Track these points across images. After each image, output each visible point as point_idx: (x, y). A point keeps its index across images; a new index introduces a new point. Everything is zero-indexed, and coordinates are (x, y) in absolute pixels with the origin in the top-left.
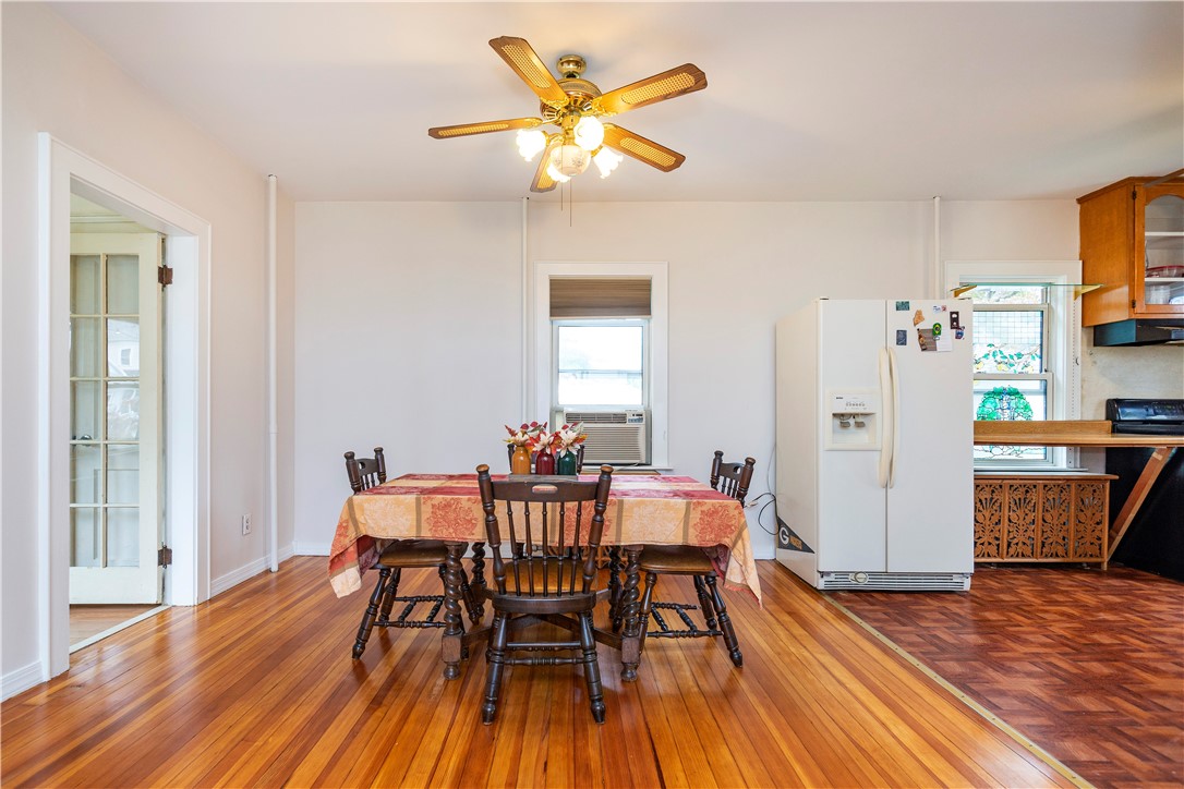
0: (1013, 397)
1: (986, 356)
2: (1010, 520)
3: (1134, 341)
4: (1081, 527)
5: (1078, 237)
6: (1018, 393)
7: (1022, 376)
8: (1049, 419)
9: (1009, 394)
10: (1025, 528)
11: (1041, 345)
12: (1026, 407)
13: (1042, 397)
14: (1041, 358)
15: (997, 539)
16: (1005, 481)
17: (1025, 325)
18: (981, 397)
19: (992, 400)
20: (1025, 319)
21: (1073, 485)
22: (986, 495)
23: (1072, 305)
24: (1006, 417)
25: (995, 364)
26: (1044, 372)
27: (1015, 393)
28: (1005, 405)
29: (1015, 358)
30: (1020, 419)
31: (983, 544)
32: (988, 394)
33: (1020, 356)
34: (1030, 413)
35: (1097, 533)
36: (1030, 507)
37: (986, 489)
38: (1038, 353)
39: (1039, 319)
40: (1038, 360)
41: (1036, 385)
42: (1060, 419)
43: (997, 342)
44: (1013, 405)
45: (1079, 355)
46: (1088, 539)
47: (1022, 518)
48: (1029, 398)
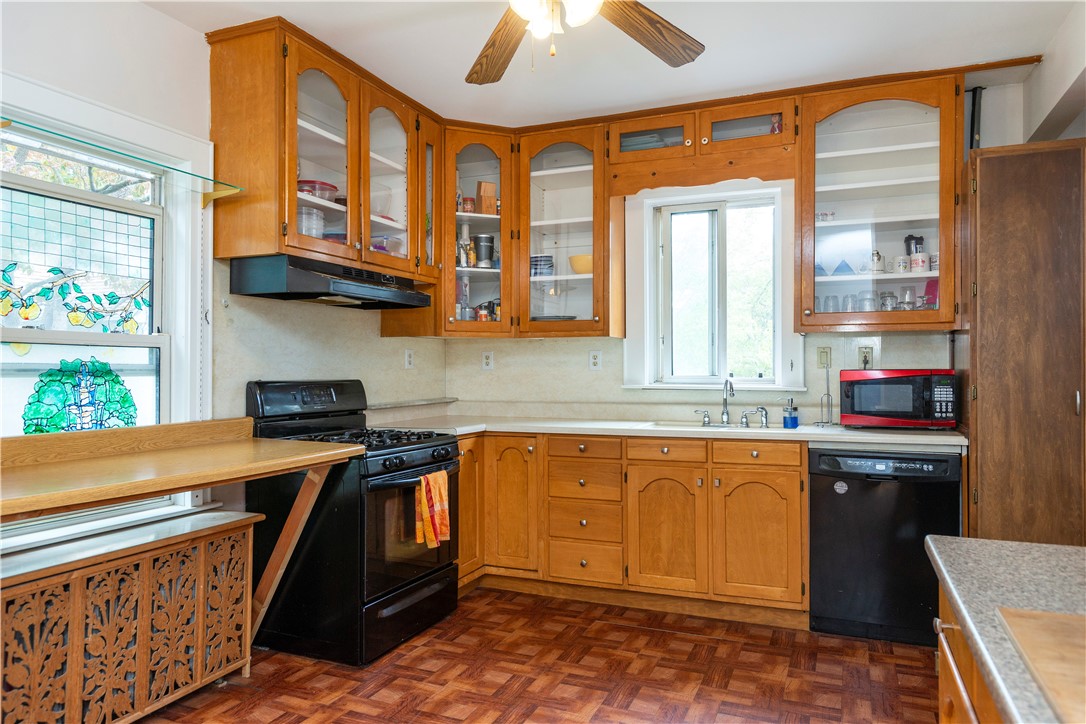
0: (100, 381)
1: (46, 293)
2: (87, 654)
3: (284, 290)
4: (214, 616)
5: (209, 102)
6: (109, 372)
8: (165, 421)
9: (94, 374)
10: (116, 659)
11: (151, 282)
12: (126, 399)
13: (152, 379)
14: (151, 306)
16: (75, 575)
17: (123, 239)
19: (56, 387)
20: (122, 229)
21: (202, 545)
23: (200, 217)
24: (86, 420)
25: (65, 311)
26: (155, 334)
27: (103, 372)
28: (85, 397)
29: (105, 302)
32: (50, 373)
35: (236, 620)
36: (127, 611)
37: (34, 603)
38: (146, 296)
39: (147, 233)
40: (146, 309)
41: (142, 357)
42: (182, 420)
44: (100, 396)
45: (210, 307)
47: (111, 640)
48: (130, 382)
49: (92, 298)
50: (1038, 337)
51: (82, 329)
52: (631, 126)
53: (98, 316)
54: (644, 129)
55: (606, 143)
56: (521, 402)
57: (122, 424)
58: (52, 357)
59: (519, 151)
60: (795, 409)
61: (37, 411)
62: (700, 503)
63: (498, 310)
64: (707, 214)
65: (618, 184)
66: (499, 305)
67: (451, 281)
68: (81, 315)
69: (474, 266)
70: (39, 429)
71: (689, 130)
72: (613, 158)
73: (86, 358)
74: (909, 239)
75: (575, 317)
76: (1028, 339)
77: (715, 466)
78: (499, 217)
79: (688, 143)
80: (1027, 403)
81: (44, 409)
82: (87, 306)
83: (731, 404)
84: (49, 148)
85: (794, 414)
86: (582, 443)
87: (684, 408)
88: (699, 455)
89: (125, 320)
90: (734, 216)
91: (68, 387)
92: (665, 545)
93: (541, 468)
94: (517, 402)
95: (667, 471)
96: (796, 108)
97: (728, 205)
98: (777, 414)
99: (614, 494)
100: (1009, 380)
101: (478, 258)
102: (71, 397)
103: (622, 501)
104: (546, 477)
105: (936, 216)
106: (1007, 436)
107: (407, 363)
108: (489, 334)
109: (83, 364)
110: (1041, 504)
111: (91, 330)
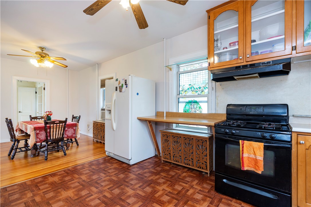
0: (195, 104)
1: (188, 89)
6: (197, 102)
7: (199, 96)
9: (194, 103)
15: (170, 154)
18: (184, 104)
19: (188, 105)
22: (165, 138)
24: (193, 111)
27: (196, 102)
29: (198, 89)
30: (198, 112)
31: (166, 154)
32: (187, 103)
33: (200, 88)
34: (201, 110)
43: (192, 83)
44: (195, 107)
46: (201, 161)
49: (196, 89)
51: (194, 94)
53: (197, 92)
57: (199, 112)
58: (187, 100)
61: (185, 109)
68: (194, 92)
70: (185, 112)
73: (193, 100)
81: (186, 108)
82: (195, 90)
84: (193, 64)
89: (202, 92)
91: (190, 105)
102: (190, 107)
109: (192, 101)
111: (196, 94)
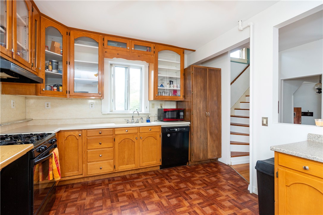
50: (202, 102)
52: (111, 39)
54: (115, 41)
55: (103, 41)
56: (63, 119)
59: (70, 35)
60: (149, 118)
62: (136, 144)
63: (61, 88)
64: (124, 68)
65: (106, 54)
66: (62, 86)
67: (43, 75)
69: (51, 71)
71: (128, 45)
72: (105, 46)
74: (170, 81)
75: (88, 92)
76: (200, 103)
77: (140, 133)
78: (62, 56)
79: (128, 48)
80: (200, 115)
83: (134, 117)
85: (149, 119)
86: (100, 131)
87: (120, 119)
88: (136, 131)
90: (132, 70)
92: (126, 157)
93: (84, 141)
94: (61, 119)
95: (127, 136)
96: (154, 47)
97: (131, 67)
98: (145, 119)
99: (111, 145)
100: (198, 111)
101: (53, 69)
103: (114, 147)
104: (86, 143)
105: (180, 77)
106: (197, 121)
107: (12, 105)
108: (58, 96)
110: (202, 134)
